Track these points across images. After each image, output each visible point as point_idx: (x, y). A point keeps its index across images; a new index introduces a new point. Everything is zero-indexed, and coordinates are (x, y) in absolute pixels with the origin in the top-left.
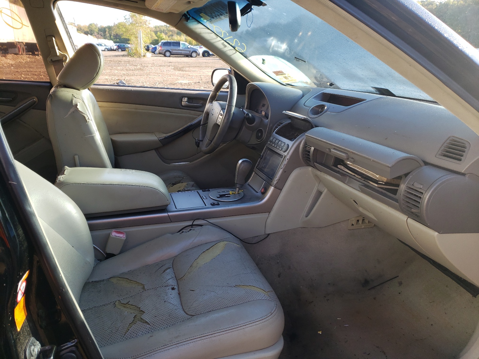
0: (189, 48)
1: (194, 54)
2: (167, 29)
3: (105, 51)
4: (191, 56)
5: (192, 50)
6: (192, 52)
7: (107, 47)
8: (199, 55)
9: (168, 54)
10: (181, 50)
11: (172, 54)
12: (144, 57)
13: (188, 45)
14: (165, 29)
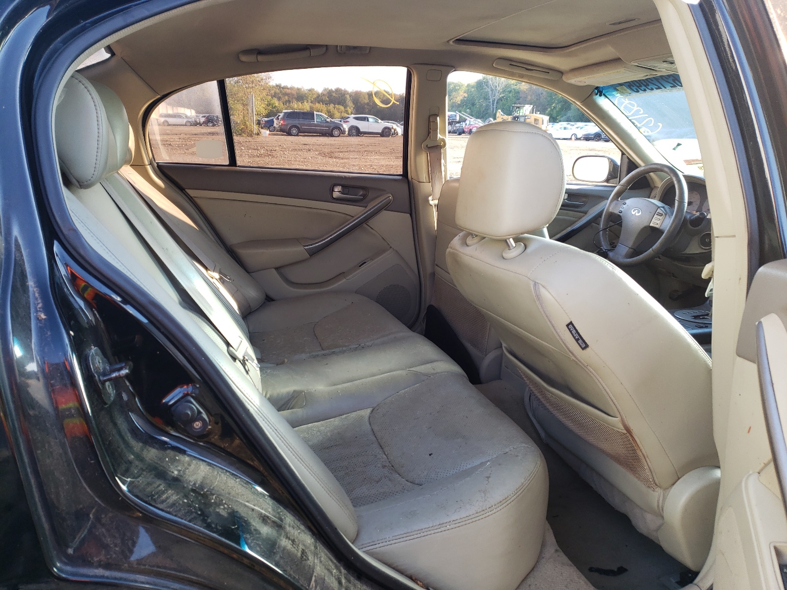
0: (328, 122)
1: (336, 132)
2: (281, 92)
3: (186, 125)
4: (332, 135)
5: (332, 126)
6: (333, 129)
7: (190, 120)
8: (343, 132)
9: (294, 131)
10: (316, 125)
11: (301, 132)
12: (258, 136)
13: (327, 117)
14: (278, 91)
